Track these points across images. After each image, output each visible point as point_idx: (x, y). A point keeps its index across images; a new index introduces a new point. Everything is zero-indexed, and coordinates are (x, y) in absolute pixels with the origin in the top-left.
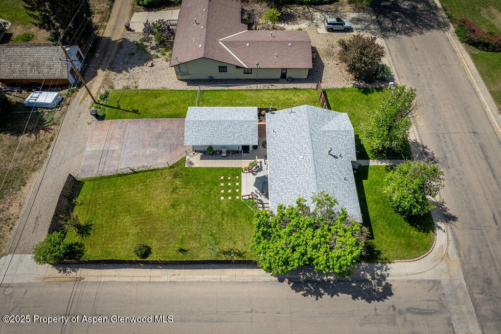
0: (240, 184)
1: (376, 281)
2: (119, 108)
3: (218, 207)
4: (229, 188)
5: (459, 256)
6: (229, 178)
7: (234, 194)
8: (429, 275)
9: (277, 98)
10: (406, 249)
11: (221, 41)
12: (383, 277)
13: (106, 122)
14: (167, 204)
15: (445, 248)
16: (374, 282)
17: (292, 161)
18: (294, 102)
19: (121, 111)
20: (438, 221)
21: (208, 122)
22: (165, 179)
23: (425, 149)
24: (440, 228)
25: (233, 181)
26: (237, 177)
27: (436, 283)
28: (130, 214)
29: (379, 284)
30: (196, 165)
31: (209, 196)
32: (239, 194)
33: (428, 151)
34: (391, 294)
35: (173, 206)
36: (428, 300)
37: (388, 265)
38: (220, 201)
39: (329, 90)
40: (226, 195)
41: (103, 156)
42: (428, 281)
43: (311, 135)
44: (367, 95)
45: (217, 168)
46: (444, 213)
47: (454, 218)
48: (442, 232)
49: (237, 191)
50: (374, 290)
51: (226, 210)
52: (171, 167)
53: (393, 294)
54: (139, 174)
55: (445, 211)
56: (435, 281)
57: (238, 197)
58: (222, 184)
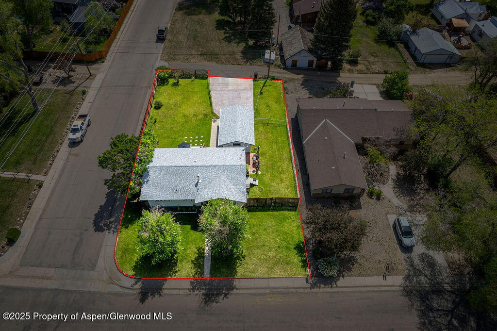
0: (196, 146)
2: (264, 86)
3: (180, 136)
4: (194, 141)
5: (109, 293)
8: (101, 263)
10: (124, 248)
11: (326, 120)
12: (109, 229)
14: (186, 113)
15: (118, 283)
16: (107, 222)
17: (196, 157)
18: (278, 184)
19: (261, 88)
20: (143, 283)
21: (235, 116)
22: (204, 110)
23: (223, 295)
24: (136, 283)
25: (198, 143)
27: (93, 267)
28: (182, 99)
30: (213, 124)
31: (189, 132)
33: (222, 297)
34: (96, 231)
35: (184, 116)
36: (83, 256)
38: (184, 137)
40: (189, 139)
42: (96, 261)
44: (295, 248)
45: (210, 133)
46: (150, 293)
47: (143, 300)
48: (133, 284)
50: (101, 221)
52: (212, 113)
53: (95, 232)
54: (209, 100)
55: (152, 295)
56: (95, 266)
58: (197, 137)
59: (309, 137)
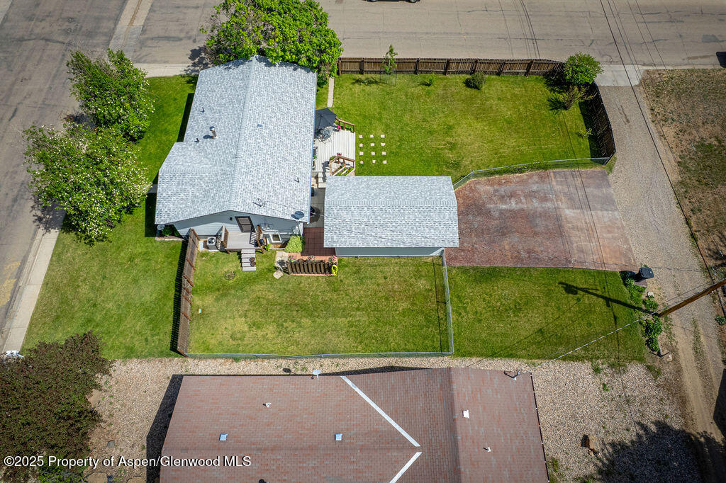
1: (204, 62)
2: (608, 301)
3: (388, 126)
4: (374, 149)
6: (374, 161)
7: (366, 141)
9: (281, 328)
11: (417, 449)
12: (195, 65)
13: (615, 265)
17: (276, 128)
18: (246, 316)
19: (599, 293)
22: (472, 161)
23: (42, 215)
25: (367, 155)
26: (362, 162)
27: (138, 60)
28: (505, 120)
29: (203, 59)
31: (400, 140)
32: (358, 141)
33: (39, 213)
34: (193, 51)
35: (450, 128)
36: (154, 47)
37: (184, 73)
38: (386, 133)
39: (162, 354)
40: (377, 139)
41: (586, 201)
42: (145, 62)
43: (236, 157)
49: (361, 145)
51: (376, 123)
53: (191, 51)
57: (361, 137)
58: (384, 153)
59: (357, 390)
